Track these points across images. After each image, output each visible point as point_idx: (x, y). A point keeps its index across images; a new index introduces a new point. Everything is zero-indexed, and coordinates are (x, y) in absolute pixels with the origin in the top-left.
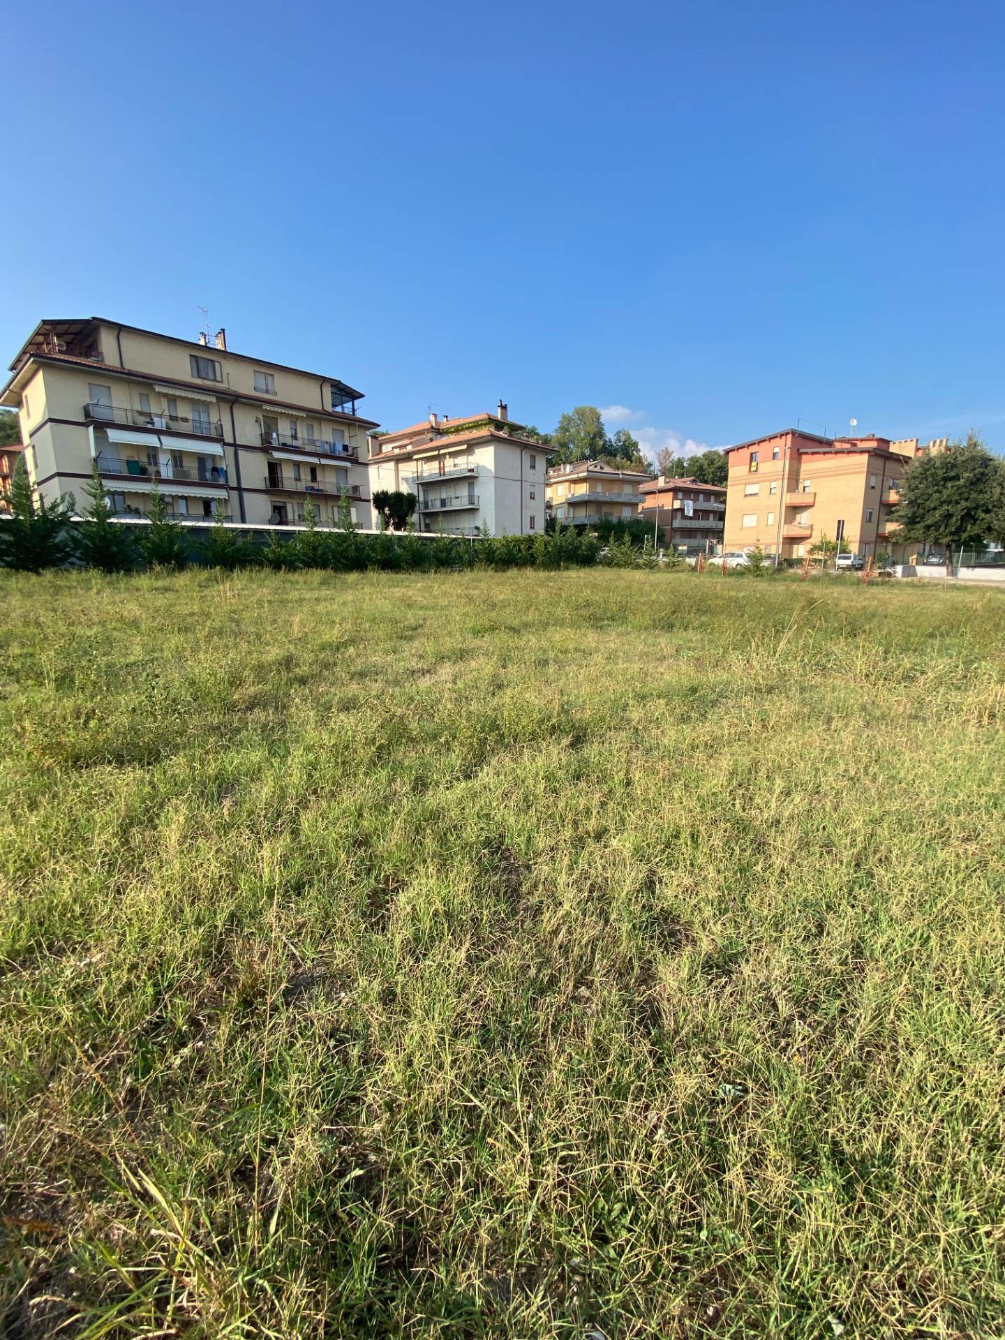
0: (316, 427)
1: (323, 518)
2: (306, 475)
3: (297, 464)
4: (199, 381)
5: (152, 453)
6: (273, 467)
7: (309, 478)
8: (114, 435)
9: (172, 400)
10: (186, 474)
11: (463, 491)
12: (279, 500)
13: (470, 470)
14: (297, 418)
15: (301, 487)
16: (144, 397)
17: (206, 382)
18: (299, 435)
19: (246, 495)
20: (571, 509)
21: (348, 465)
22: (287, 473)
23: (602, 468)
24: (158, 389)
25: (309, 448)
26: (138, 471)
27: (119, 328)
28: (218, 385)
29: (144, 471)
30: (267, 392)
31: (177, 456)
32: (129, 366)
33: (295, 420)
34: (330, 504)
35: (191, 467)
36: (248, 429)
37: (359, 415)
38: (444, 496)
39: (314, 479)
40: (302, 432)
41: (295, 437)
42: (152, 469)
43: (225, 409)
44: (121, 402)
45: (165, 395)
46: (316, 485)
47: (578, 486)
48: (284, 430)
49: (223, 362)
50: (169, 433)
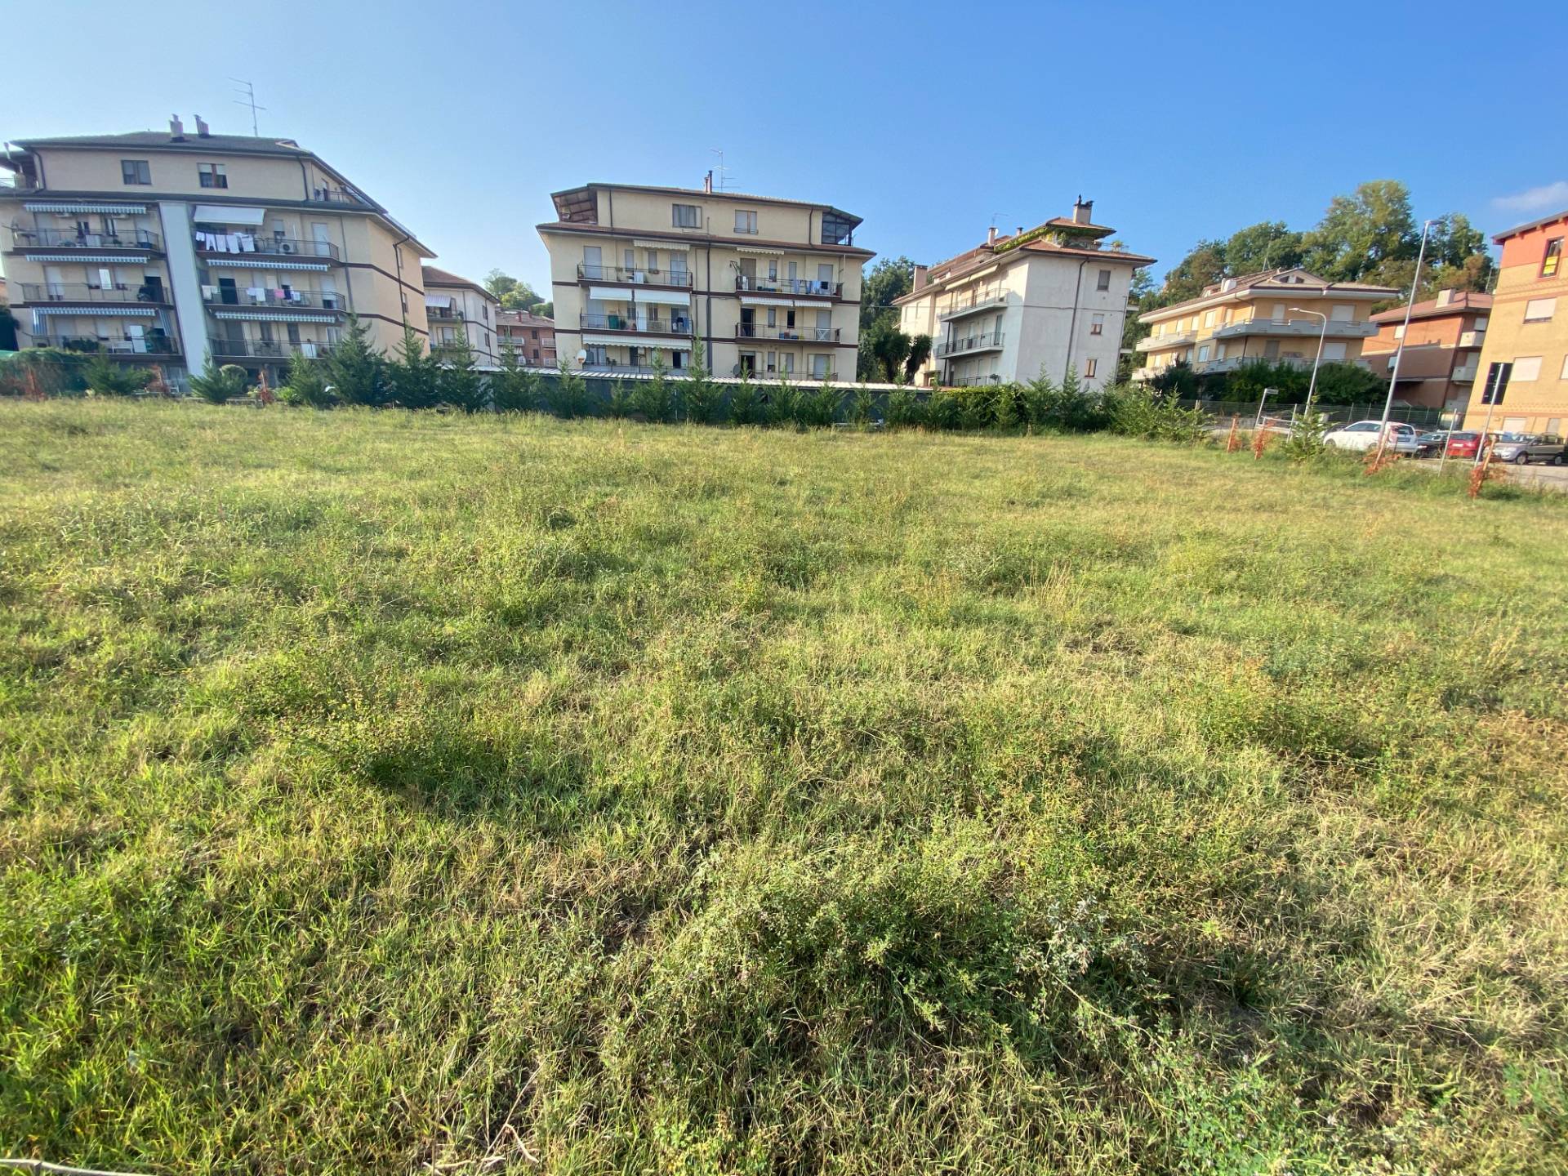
0: (800, 263)
1: (797, 368)
2: (782, 321)
3: (773, 309)
4: (679, 231)
5: (631, 307)
6: (747, 315)
7: (785, 323)
8: (596, 293)
9: (653, 253)
10: (659, 326)
11: (990, 328)
12: (748, 350)
13: (1002, 300)
14: (778, 257)
15: (774, 334)
16: (629, 253)
17: (687, 231)
18: (779, 277)
19: (715, 345)
20: (1222, 348)
21: (828, 305)
22: (761, 320)
23: (1300, 281)
24: (637, 243)
25: (786, 290)
26: (618, 326)
27: (610, 189)
28: (698, 232)
29: (623, 324)
30: (749, 232)
31: (653, 309)
32: (618, 225)
33: (774, 259)
34: (805, 352)
35: (665, 318)
36: (723, 276)
37: (856, 244)
38: (972, 335)
39: (791, 323)
40: (783, 273)
41: (774, 279)
42: (630, 323)
43: (702, 255)
44: (608, 260)
45: (646, 249)
46: (792, 332)
47: (1239, 312)
48: (762, 272)
49: (705, 206)
50: (646, 286)
